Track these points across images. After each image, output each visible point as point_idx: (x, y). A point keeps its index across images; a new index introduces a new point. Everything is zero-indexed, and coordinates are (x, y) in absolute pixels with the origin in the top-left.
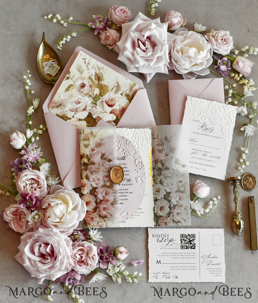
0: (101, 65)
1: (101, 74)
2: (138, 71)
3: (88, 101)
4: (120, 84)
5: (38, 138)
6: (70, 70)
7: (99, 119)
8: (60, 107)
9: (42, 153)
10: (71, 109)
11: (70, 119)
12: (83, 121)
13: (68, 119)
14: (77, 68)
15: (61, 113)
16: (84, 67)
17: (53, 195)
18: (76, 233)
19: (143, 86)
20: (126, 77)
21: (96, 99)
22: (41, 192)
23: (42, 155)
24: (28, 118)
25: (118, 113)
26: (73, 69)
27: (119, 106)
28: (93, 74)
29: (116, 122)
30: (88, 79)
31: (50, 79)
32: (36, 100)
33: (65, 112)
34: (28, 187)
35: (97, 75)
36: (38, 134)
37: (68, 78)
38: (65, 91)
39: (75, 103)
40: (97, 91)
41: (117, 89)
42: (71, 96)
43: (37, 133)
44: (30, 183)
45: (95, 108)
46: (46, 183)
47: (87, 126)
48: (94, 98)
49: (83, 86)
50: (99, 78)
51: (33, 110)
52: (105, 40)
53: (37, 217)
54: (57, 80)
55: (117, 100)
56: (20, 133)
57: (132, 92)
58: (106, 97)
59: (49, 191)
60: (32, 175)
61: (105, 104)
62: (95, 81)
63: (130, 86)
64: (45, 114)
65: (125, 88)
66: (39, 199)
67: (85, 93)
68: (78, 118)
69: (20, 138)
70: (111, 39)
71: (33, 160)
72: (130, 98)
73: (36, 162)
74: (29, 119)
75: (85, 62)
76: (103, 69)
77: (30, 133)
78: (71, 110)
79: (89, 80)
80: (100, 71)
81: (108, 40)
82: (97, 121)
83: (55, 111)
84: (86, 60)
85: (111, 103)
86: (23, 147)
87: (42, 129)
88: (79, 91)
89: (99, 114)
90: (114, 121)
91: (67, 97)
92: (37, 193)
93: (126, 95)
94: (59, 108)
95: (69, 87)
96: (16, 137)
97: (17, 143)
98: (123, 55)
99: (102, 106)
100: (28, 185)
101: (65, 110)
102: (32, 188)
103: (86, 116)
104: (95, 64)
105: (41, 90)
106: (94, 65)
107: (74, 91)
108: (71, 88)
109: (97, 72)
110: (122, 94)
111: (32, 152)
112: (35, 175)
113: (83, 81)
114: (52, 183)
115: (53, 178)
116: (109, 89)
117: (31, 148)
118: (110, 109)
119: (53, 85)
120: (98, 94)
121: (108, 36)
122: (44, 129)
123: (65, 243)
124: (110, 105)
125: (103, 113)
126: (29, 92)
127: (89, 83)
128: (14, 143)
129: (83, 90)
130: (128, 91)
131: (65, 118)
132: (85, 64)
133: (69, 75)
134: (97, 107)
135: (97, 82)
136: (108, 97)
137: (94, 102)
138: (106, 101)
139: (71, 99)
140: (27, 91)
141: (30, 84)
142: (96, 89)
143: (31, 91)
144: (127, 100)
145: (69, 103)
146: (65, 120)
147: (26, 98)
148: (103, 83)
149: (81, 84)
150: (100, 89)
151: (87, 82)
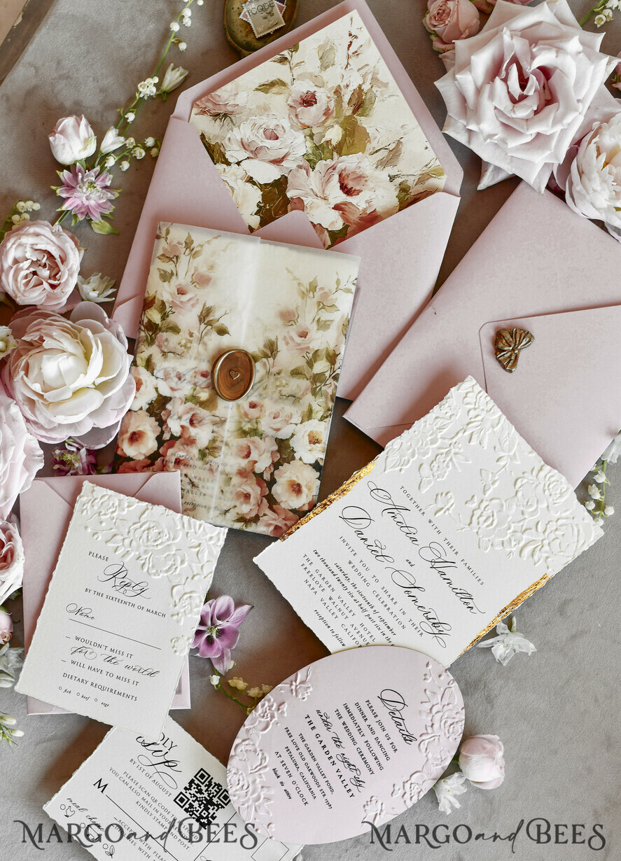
0: (385, 74)
1: (371, 98)
2: (469, 142)
3: (299, 146)
4: (405, 149)
5: (126, 165)
6: (300, 43)
7: (298, 205)
8: (221, 119)
9: (114, 207)
10: (245, 141)
11: (228, 164)
12: (255, 187)
13: (223, 163)
14: (320, 47)
15: (216, 137)
16: (340, 56)
19: (457, 188)
20: (429, 141)
21: (321, 150)
22: (49, 297)
23: (107, 212)
24: (132, 101)
25: (354, 217)
26: (310, 46)
27: (368, 202)
28: (354, 86)
29: (337, 238)
30: (334, 91)
31: (243, 39)
32: (177, 69)
33: (227, 139)
35: (360, 96)
36: (133, 155)
37: (283, 60)
38: (257, 86)
39: (264, 132)
40: (334, 134)
41: (388, 156)
42: (265, 109)
43: (130, 152)
44: (35, 260)
45: (305, 172)
46: (75, 280)
47: (258, 205)
48: (317, 147)
49: (309, 101)
50: (360, 104)
51: (154, 90)
54: (255, 49)
55: (371, 185)
56: (86, 125)
57: (420, 188)
58: (349, 162)
59: (71, 310)
60: (51, 243)
61: (336, 177)
62: (345, 105)
63: (425, 168)
64: (175, 117)
65: (409, 168)
67: (302, 121)
68: (248, 174)
69: (79, 137)
71: (79, 210)
72: (408, 199)
73: (81, 218)
74: (134, 108)
75: (350, 46)
76: (383, 89)
77: (112, 140)
78: (243, 145)
79: (331, 94)
80: (374, 89)
82: (289, 207)
83: (205, 124)
84: (354, 41)
85: (350, 184)
86: (75, 164)
87: (147, 149)
88: (291, 106)
89: (307, 195)
90: (332, 234)
91: (254, 107)
93: (402, 186)
94: (218, 120)
95: (272, 84)
96: (70, 130)
97: (63, 144)
98: (454, 78)
99: (327, 178)
100: (29, 261)
102: (34, 273)
103: (271, 181)
104: (372, 65)
106: (367, 65)
107: (278, 101)
108: (275, 89)
109: (366, 87)
110: (392, 178)
111: (85, 190)
112: (59, 247)
113: (316, 89)
114: (90, 293)
115: (104, 283)
116: (370, 147)
117: (93, 179)
118: (338, 196)
119: (239, 56)
120: (334, 143)
122: (154, 152)
124: (346, 187)
125: (317, 196)
126: (173, 40)
127: (328, 102)
128: (57, 141)
129: (302, 112)
130: (412, 178)
131: (216, 153)
132: (348, 49)
133: (290, 53)
134: (311, 173)
135: (351, 111)
136: (354, 166)
137: (311, 158)
138: (343, 172)
139: (260, 115)
140: (170, 37)
141: (188, 22)
142: (337, 127)
143: (180, 42)
144: (397, 199)
145: (249, 122)
146: (213, 159)
147: (159, 53)
148: (362, 121)
149: (307, 93)
150: (345, 133)
151: (325, 97)
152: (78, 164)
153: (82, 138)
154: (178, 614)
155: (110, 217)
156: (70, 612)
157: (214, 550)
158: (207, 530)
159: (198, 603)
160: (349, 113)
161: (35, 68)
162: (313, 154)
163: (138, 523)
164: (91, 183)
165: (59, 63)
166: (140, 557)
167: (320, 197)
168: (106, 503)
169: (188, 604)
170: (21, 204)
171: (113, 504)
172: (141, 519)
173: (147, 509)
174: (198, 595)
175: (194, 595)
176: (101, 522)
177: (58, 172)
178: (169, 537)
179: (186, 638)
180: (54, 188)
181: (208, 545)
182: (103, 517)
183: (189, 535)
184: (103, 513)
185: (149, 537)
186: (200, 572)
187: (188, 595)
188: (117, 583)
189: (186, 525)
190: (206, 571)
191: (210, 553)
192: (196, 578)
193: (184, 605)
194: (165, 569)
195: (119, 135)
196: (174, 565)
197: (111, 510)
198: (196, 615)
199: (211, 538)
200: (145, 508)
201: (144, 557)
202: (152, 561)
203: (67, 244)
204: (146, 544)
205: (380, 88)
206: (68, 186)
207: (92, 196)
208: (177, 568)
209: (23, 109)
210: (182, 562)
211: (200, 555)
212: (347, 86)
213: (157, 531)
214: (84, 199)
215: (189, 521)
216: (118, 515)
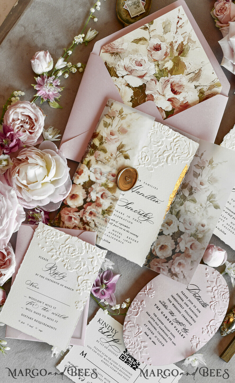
0: (194, 37)
1: (187, 48)
2: (233, 71)
3: (152, 70)
4: (203, 73)
5: (67, 76)
6: (155, 21)
7: (151, 98)
8: (115, 55)
9: (61, 95)
10: (126, 66)
11: (118, 77)
12: (130, 89)
13: (115, 76)
14: (164, 23)
15: (112, 64)
16: (173, 27)
17: (39, 151)
18: (39, 211)
19: (227, 93)
20: (214, 70)
21: (162, 72)
22: (28, 138)
23: (57, 98)
24: (70, 45)
25: (178, 105)
26: (159, 22)
27: (184, 98)
28: (179, 42)
29: (169, 114)
30: (169, 44)
31: (125, 18)
32: (93, 31)
33: (117, 65)
34: (18, 123)
35: (182, 47)
36: (71, 71)
37: (146, 28)
38: (133, 40)
39: (135, 62)
40: (169, 65)
41: (195, 76)
42: (136, 51)
43: (69, 69)
44: (23, 120)
45: (154, 82)
46: (41, 131)
47: (131, 97)
48: (161, 71)
49: (157, 48)
50: (182, 51)
51: (82, 40)
52: (218, 11)
53: (4, 163)
54: (132, 23)
56: (49, 56)
57: (209, 92)
58: (176, 78)
59: (39, 144)
60: (31, 112)
61: (169, 86)
62: (175, 51)
63: (212, 83)
64: (94, 54)
65: (205, 82)
66: (20, 145)
67: (154, 58)
68: (127, 82)
69: (46, 61)
70: (226, 13)
71: (44, 96)
72: (203, 97)
73: (45, 100)
74: (71, 48)
75: (178, 23)
76: (193, 44)
77: (61, 63)
78: (125, 68)
79: (168, 46)
80: (189, 44)
81: (222, 13)
82: (146, 99)
83: (107, 57)
84: (180, 20)
85: (176, 89)
86: (43, 74)
87: (78, 68)
88: (149, 51)
89: (155, 93)
90: (167, 112)
91: (131, 50)
92: (23, 137)
93: (200, 91)
95: (140, 40)
96: (42, 58)
97: (38, 64)
98: (228, 40)
99: (165, 85)
100: (20, 121)
101: (118, 63)
102: (22, 126)
103: (138, 86)
104: (188, 32)
105: (106, 24)
106: (186, 32)
107: (143, 48)
108: (141, 42)
109: (185, 43)
110: (196, 87)
111: (48, 87)
112: (35, 114)
113: (161, 43)
114: (48, 136)
116: (186, 72)
117: (52, 82)
118: (170, 94)
120: (169, 69)
121: (225, 8)
122: (81, 70)
123: (15, 215)
124: (174, 90)
125: (160, 94)
126: (91, 17)
127: (167, 49)
128: (35, 63)
129: (154, 53)
130: (206, 87)
131: (112, 72)
132: (177, 24)
133: (149, 25)
134: (158, 83)
135: (178, 54)
136: (178, 80)
137: (158, 76)
138: (173, 83)
139: (134, 54)
140: (90, 15)
141: (98, 8)
142: (170, 61)
143: (94, 18)
144: (198, 97)
145: (128, 57)
146: (110, 74)
147: (84, 22)
148: (183, 59)
149: (157, 45)
150: (175, 64)
151: (165, 47)
152: (45, 74)
153: (47, 62)
154: (80, 290)
155: (59, 100)
156: (28, 284)
157: (100, 260)
158: (97, 251)
159: (90, 285)
160: (176, 55)
161: (24, 27)
162: (159, 74)
163: (64, 244)
164: (51, 83)
165: (36, 25)
166: (64, 261)
167: (161, 95)
168: (49, 233)
169: (85, 285)
170: (16, 92)
171: (53, 234)
172: (66, 242)
173: (69, 238)
174: (90, 281)
175: (88, 281)
176: (46, 242)
177: (34, 77)
178: (79, 252)
179: (82, 302)
180: (33, 85)
181: (97, 258)
182: (47, 240)
183: (88, 252)
184: (48, 238)
185: (69, 252)
186: (93, 271)
187: (85, 281)
188: (52, 273)
189: (87, 247)
190: (95, 271)
191: (98, 262)
192: (90, 273)
193: (83, 286)
194: (75, 268)
195: (64, 61)
196: (80, 266)
197: (51, 237)
198: (88, 291)
199: (99, 255)
200: (68, 237)
201: (65, 261)
202: (70, 263)
203: (39, 113)
204: (67, 255)
205: (191, 43)
206: (39, 85)
207: (51, 90)
208: (81, 267)
209: (17, 46)
210: (84, 265)
211: (93, 263)
212: (176, 42)
213: (73, 249)
214: (47, 91)
215: (89, 245)
216: (55, 239)
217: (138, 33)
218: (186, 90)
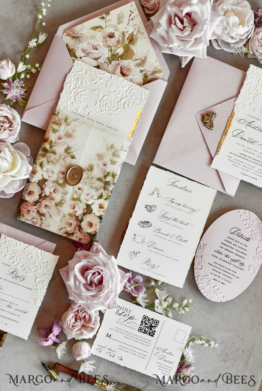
0: (143, 29)
1: (137, 38)
3: (105, 53)
4: (148, 60)
6: (111, 12)
9: (26, 94)
10: (84, 49)
11: (76, 57)
13: (74, 57)
14: (118, 15)
15: (73, 46)
16: (126, 19)
19: (167, 78)
20: (158, 58)
21: (115, 57)
26: (114, 13)
27: (131, 80)
28: (130, 32)
30: (122, 33)
33: (77, 48)
35: (132, 37)
37: (103, 18)
38: (91, 27)
39: (92, 46)
40: (120, 51)
41: (141, 62)
42: (93, 37)
45: (107, 64)
48: (113, 55)
49: (111, 36)
50: (132, 40)
57: (152, 77)
58: (125, 63)
61: (119, 68)
62: (126, 39)
63: (155, 69)
64: (56, 36)
65: (149, 68)
67: (108, 44)
72: (147, 80)
75: (130, 16)
76: (142, 35)
79: (121, 35)
80: (138, 34)
81: (148, 2)
83: (68, 40)
84: (132, 14)
85: (125, 72)
88: (104, 37)
91: (89, 36)
93: (145, 75)
94: (74, 39)
95: (98, 27)
98: (156, 31)
99: (115, 68)
101: (78, 46)
104: (138, 24)
106: (136, 24)
107: (99, 35)
108: (98, 30)
109: (135, 33)
110: (141, 71)
113: (114, 31)
116: (134, 58)
120: (120, 54)
124: (123, 73)
127: (119, 38)
129: (108, 40)
130: (150, 72)
131: (72, 53)
132: (129, 17)
133: (106, 15)
134: (110, 65)
135: (128, 42)
136: (127, 64)
137: (110, 59)
138: (122, 66)
139: (91, 39)
142: (122, 48)
144: (143, 80)
145: (86, 41)
146: (70, 55)
148: (132, 47)
149: (111, 33)
150: (125, 51)
151: (118, 35)
160: (127, 43)
162: (111, 58)
205: (140, 34)
212: (128, 32)
217: (96, 21)
218: (133, 73)
